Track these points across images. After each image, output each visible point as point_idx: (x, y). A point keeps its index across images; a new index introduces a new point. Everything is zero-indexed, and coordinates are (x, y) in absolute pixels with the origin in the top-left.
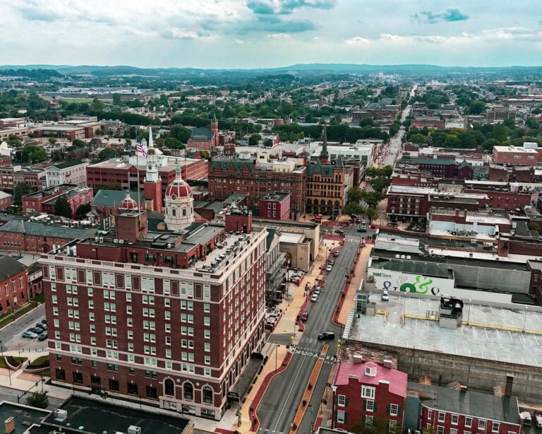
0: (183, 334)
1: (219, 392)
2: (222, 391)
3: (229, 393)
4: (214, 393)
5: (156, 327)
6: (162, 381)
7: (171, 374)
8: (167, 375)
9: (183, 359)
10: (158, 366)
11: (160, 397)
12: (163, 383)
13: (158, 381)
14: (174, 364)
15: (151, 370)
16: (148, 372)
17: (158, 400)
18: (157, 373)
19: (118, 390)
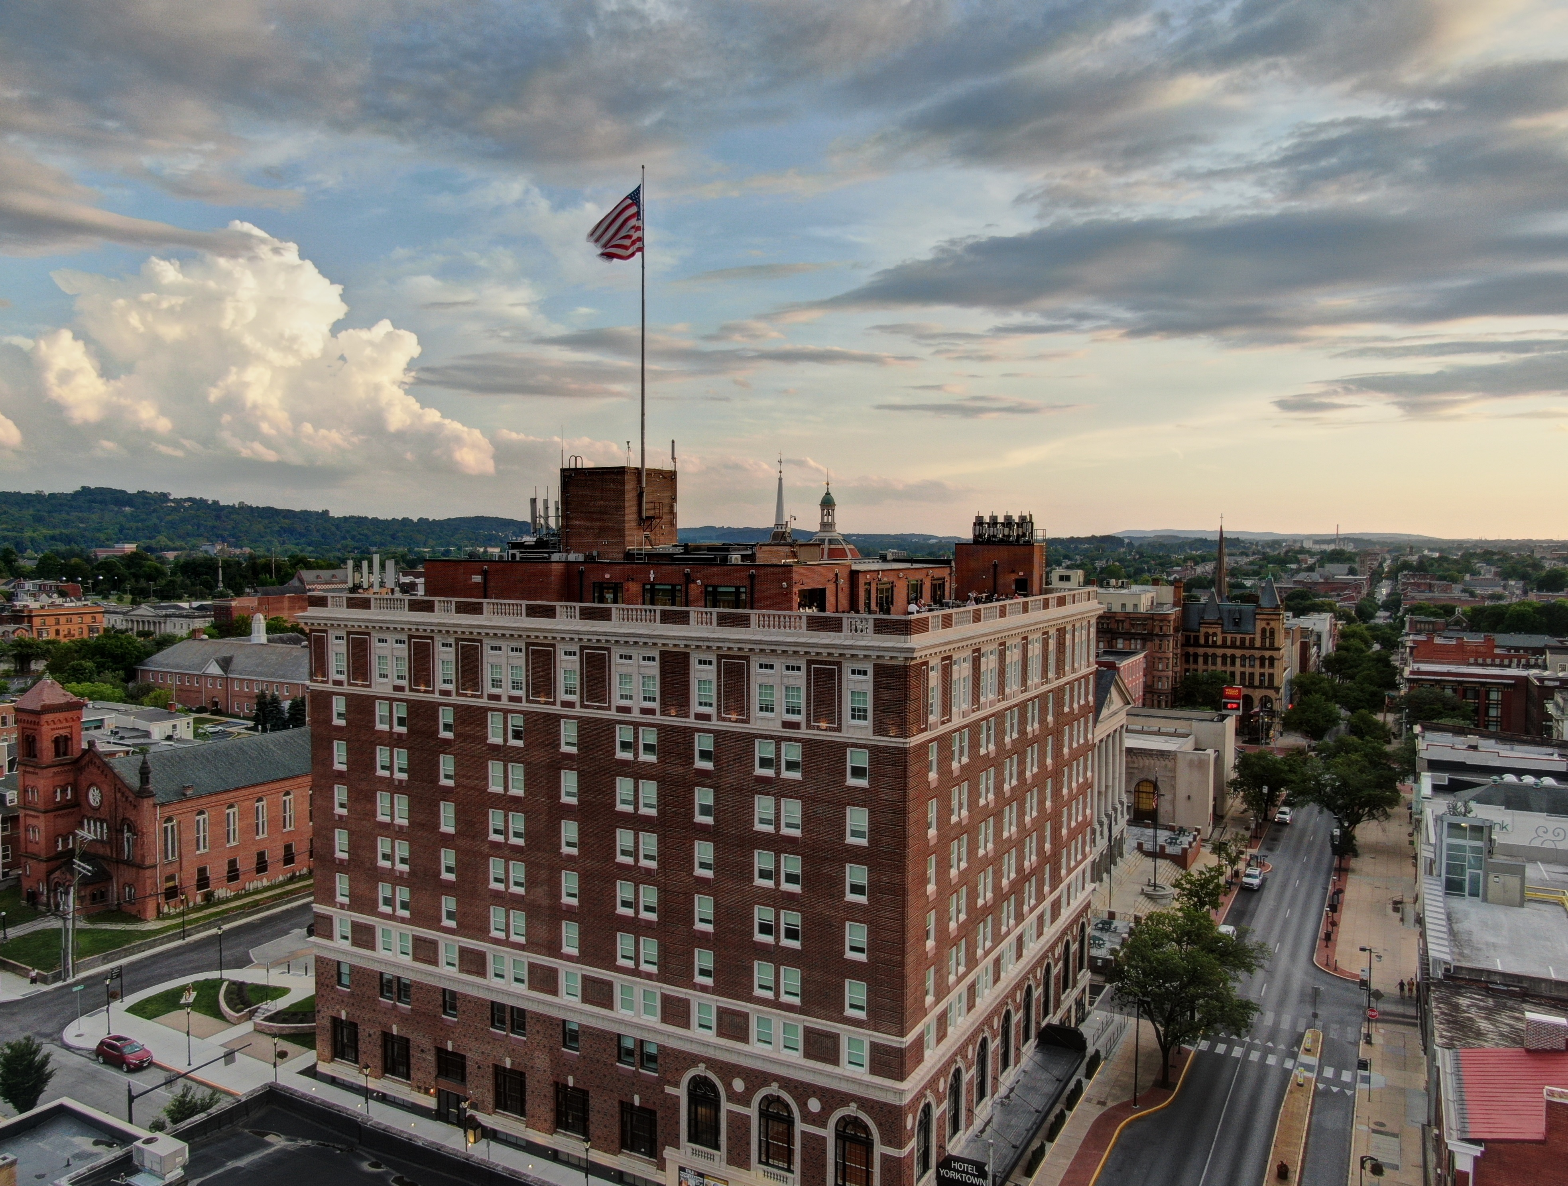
0: (759, 882)
1: (900, 1146)
2: (913, 1144)
3: (946, 1162)
4: (879, 1149)
5: (662, 857)
6: (677, 1085)
7: (710, 1053)
8: (693, 1060)
9: (758, 992)
10: (664, 1020)
11: (668, 1152)
12: (682, 1093)
13: (663, 1081)
14: (722, 1012)
15: (640, 1035)
16: (629, 1044)
17: (661, 1166)
18: (662, 1048)
19: (522, 1113)
